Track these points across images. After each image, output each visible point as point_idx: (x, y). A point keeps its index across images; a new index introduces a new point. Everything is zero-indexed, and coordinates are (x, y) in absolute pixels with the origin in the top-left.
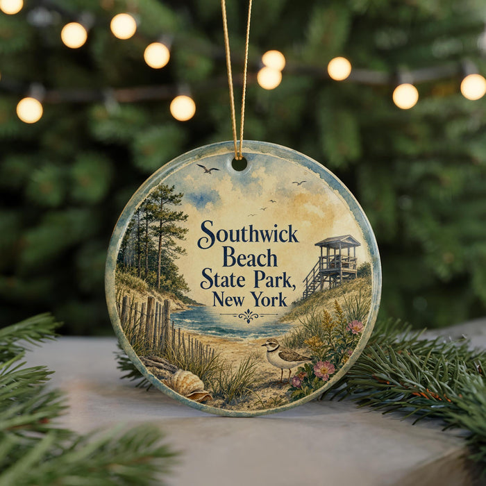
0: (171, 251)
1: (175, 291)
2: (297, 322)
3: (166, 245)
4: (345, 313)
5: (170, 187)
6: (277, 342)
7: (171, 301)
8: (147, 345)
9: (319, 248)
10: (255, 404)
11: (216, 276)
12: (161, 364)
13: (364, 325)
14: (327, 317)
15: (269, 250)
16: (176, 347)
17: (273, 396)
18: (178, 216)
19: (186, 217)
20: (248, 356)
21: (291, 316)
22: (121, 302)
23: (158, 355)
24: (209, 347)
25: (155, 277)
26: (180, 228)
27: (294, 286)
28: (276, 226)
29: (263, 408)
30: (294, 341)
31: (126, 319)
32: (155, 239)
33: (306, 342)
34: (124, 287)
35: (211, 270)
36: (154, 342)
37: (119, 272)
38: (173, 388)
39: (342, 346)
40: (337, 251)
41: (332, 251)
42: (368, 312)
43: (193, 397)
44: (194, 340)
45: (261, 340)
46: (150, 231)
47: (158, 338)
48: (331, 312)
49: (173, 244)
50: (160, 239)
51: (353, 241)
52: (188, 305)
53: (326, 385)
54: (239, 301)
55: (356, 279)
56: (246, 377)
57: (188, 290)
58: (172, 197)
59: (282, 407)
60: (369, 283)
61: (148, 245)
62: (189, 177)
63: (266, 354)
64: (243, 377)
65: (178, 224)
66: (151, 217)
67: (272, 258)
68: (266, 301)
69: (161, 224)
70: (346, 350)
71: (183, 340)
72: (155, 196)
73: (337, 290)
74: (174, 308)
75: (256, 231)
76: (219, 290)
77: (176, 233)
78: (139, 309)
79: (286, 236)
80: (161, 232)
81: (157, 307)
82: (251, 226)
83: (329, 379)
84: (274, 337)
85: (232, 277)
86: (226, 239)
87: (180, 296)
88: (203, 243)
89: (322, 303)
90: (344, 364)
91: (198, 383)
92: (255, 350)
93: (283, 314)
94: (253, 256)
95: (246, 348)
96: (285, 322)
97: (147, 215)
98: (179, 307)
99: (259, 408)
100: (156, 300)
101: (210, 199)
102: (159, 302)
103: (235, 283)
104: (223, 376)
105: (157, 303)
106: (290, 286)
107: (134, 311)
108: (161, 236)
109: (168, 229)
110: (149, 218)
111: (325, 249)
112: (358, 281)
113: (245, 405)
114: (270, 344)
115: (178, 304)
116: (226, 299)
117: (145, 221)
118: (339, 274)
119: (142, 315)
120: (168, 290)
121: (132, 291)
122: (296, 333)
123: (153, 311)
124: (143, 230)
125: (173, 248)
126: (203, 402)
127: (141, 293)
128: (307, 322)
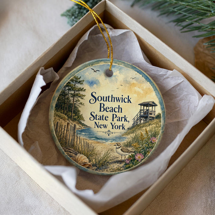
1: (78, 121)
2: (129, 136)
3: (76, 101)
4: (150, 134)
5: (79, 77)
6: (120, 144)
7: (77, 125)
8: (66, 143)
9: (140, 106)
10: (110, 170)
11: (96, 115)
13: (157, 139)
14: (142, 135)
17: (117, 167)
18: (82, 90)
19: (85, 90)
20: (108, 149)
23: (70, 147)
24: (92, 145)
25: (71, 114)
26: (82, 94)
27: (129, 121)
28: (122, 96)
29: (113, 172)
30: (128, 144)
32: (71, 99)
33: (132, 145)
34: (57, 118)
35: (94, 112)
36: (69, 141)
37: (56, 111)
38: (76, 161)
39: (147, 148)
40: (148, 108)
42: (159, 134)
44: (86, 141)
45: (113, 143)
46: (69, 95)
47: (70, 140)
48: (144, 133)
49: (79, 101)
50: (74, 99)
52: (84, 127)
54: (105, 126)
55: (155, 120)
56: (106, 158)
57: (84, 120)
58: (79, 81)
60: (160, 122)
62: (87, 73)
63: (115, 149)
65: (81, 93)
67: (120, 109)
69: (74, 92)
70: (149, 149)
72: (72, 80)
73: (147, 124)
74: (78, 128)
75: (114, 98)
76: (97, 121)
77: (80, 97)
79: (126, 100)
80: (74, 96)
81: (71, 127)
82: (112, 95)
84: (119, 142)
85: (103, 116)
86: (101, 100)
87: (81, 123)
88: (91, 101)
89: (140, 129)
91: (86, 160)
92: (111, 147)
95: (107, 146)
96: (124, 136)
97: (69, 88)
98: (80, 128)
100: (71, 124)
101: (95, 83)
102: (72, 125)
103: (104, 119)
104: (97, 157)
105: (71, 125)
108: (74, 97)
109: (77, 95)
110: (70, 90)
111: (142, 107)
112: (156, 120)
113: (106, 170)
114: (117, 145)
115: (80, 126)
116: (100, 125)
118: (148, 117)
120: (76, 120)
121: (61, 120)
123: (69, 128)
125: (79, 103)
126: (88, 168)
127: (64, 121)
128: (133, 137)
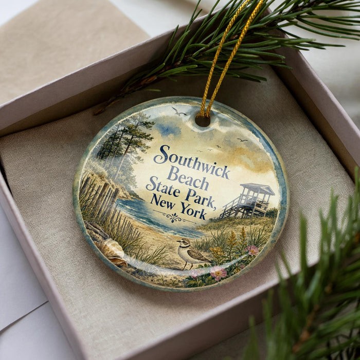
0: (133, 157)
12: (98, 231)
15: (205, 178)
16: (113, 222)
21: (206, 227)
22: (85, 180)
31: (84, 192)
41: (251, 193)
43: (114, 260)
51: (270, 191)
53: (216, 284)
59: (177, 288)
61: (118, 148)
64: (156, 258)
66: (127, 131)
68: (190, 212)
71: (120, 219)
78: (96, 188)
83: (220, 281)
90: (235, 273)
93: (200, 224)
94: (192, 178)
99: (160, 284)
106: (212, 207)
107: (91, 189)
117: (121, 132)
119: (96, 193)
122: (205, 241)
124: (118, 138)
